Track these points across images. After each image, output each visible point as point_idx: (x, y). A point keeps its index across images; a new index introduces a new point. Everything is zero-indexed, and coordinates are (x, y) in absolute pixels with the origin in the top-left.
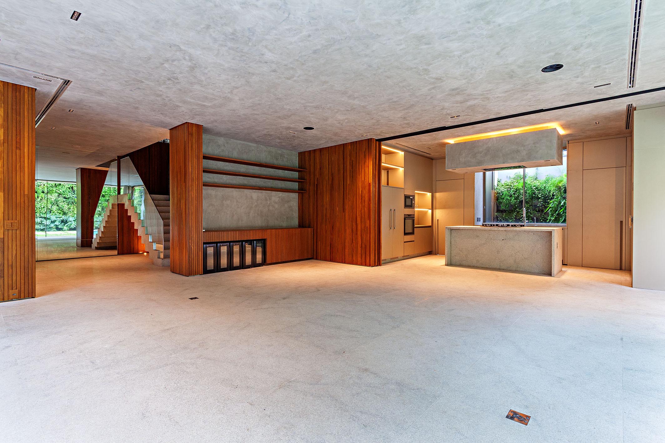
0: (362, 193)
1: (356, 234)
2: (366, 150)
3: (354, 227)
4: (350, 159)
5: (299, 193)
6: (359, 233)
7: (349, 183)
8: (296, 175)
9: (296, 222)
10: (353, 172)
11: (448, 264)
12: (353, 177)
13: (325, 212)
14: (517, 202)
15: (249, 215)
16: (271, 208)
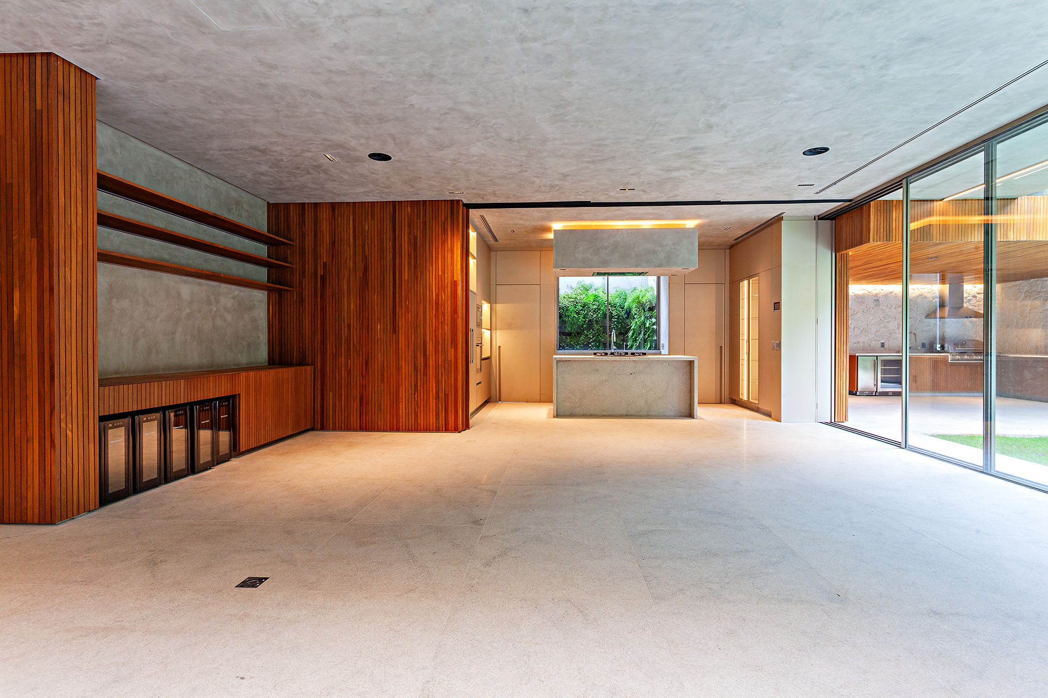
0: (437, 299)
1: (425, 374)
2: (446, 219)
3: (419, 362)
4: (409, 233)
5: (269, 290)
6: (431, 371)
7: (406, 278)
8: (260, 250)
9: (262, 354)
10: (416, 257)
11: (557, 416)
12: (415, 267)
13: (345, 332)
14: (586, 321)
15: (173, 339)
16: (219, 322)
